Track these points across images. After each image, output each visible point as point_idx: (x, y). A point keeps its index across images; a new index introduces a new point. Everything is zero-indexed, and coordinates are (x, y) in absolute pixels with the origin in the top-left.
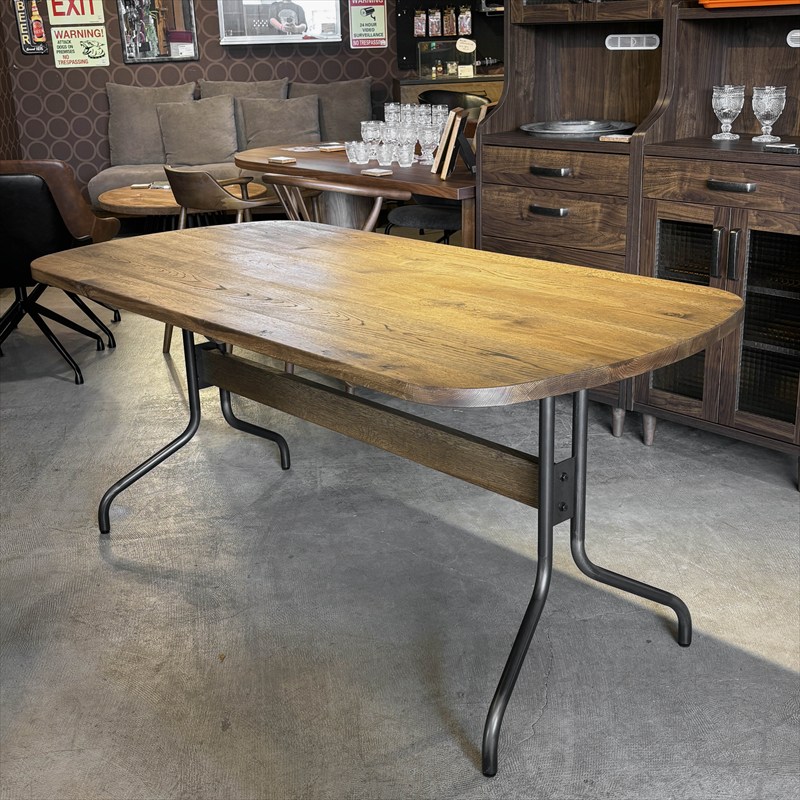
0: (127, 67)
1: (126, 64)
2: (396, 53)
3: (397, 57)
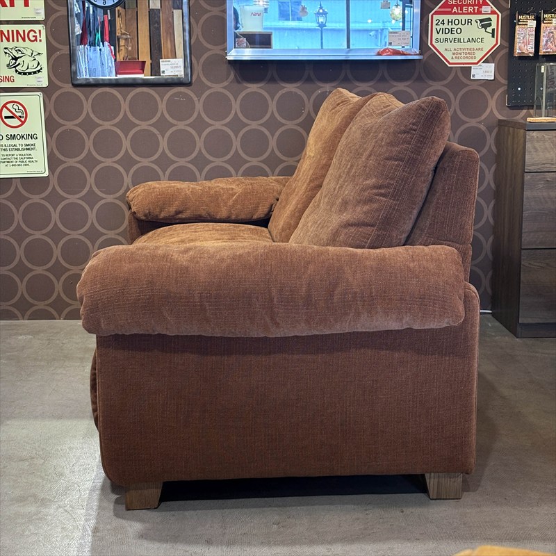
0: (76, 91)
1: (75, 86)
2: (504, 82)
3: (506, 87)
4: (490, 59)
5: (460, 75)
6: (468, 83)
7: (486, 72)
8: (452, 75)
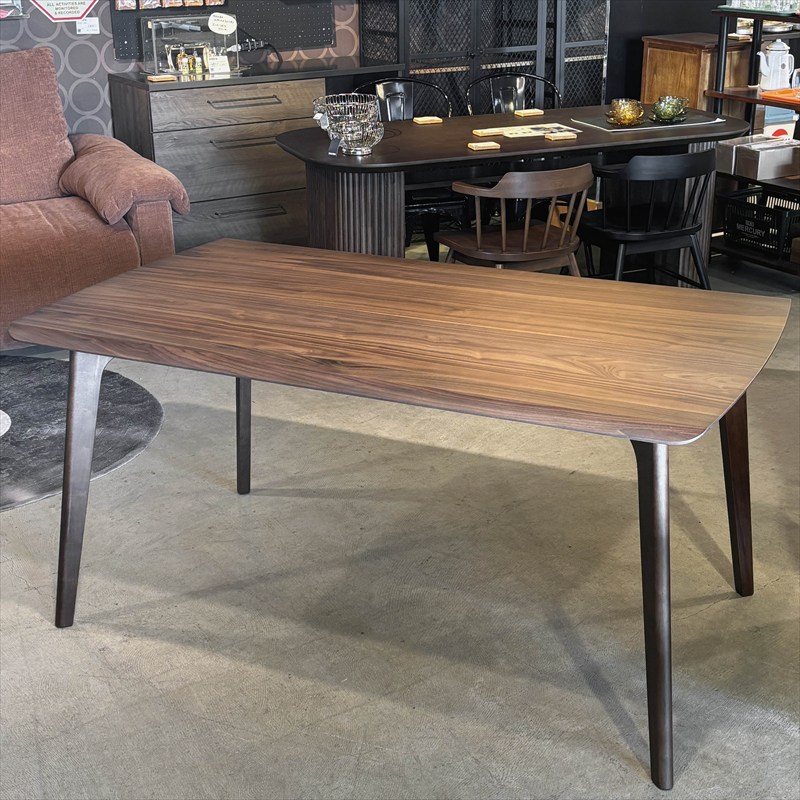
2: (111, 36)
3: (112, 41)
4: (93, 13)
5: (65, 30)
6: (75, 38)
7: (90, 26)
8: (58, 30)
